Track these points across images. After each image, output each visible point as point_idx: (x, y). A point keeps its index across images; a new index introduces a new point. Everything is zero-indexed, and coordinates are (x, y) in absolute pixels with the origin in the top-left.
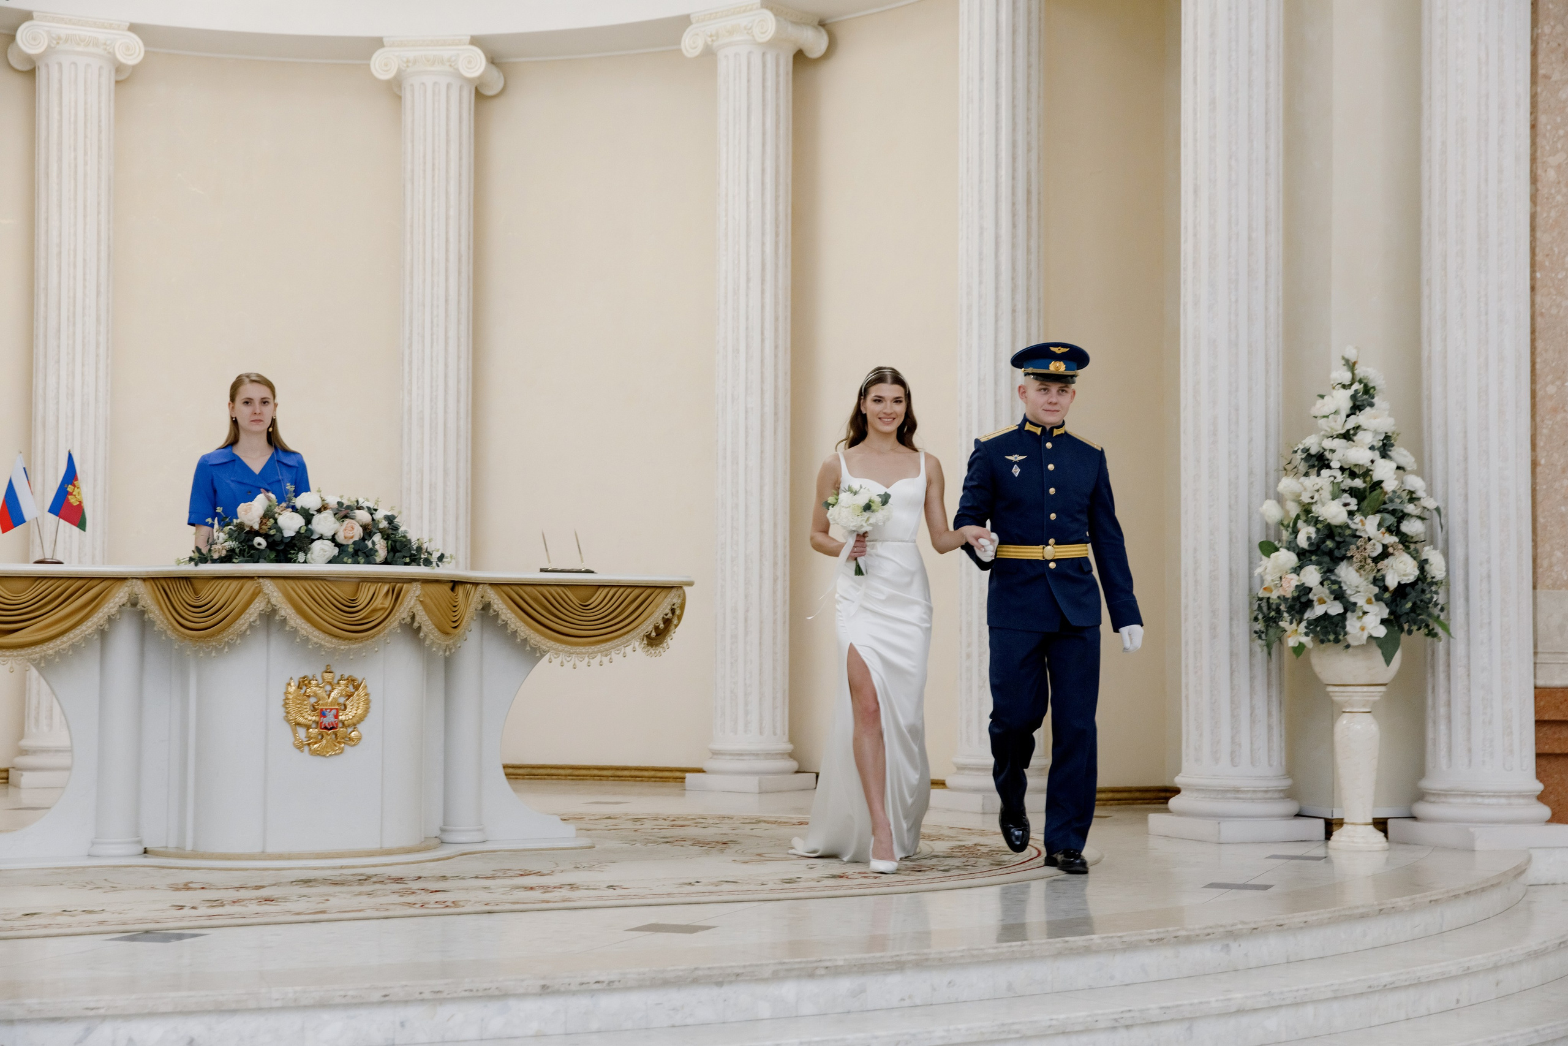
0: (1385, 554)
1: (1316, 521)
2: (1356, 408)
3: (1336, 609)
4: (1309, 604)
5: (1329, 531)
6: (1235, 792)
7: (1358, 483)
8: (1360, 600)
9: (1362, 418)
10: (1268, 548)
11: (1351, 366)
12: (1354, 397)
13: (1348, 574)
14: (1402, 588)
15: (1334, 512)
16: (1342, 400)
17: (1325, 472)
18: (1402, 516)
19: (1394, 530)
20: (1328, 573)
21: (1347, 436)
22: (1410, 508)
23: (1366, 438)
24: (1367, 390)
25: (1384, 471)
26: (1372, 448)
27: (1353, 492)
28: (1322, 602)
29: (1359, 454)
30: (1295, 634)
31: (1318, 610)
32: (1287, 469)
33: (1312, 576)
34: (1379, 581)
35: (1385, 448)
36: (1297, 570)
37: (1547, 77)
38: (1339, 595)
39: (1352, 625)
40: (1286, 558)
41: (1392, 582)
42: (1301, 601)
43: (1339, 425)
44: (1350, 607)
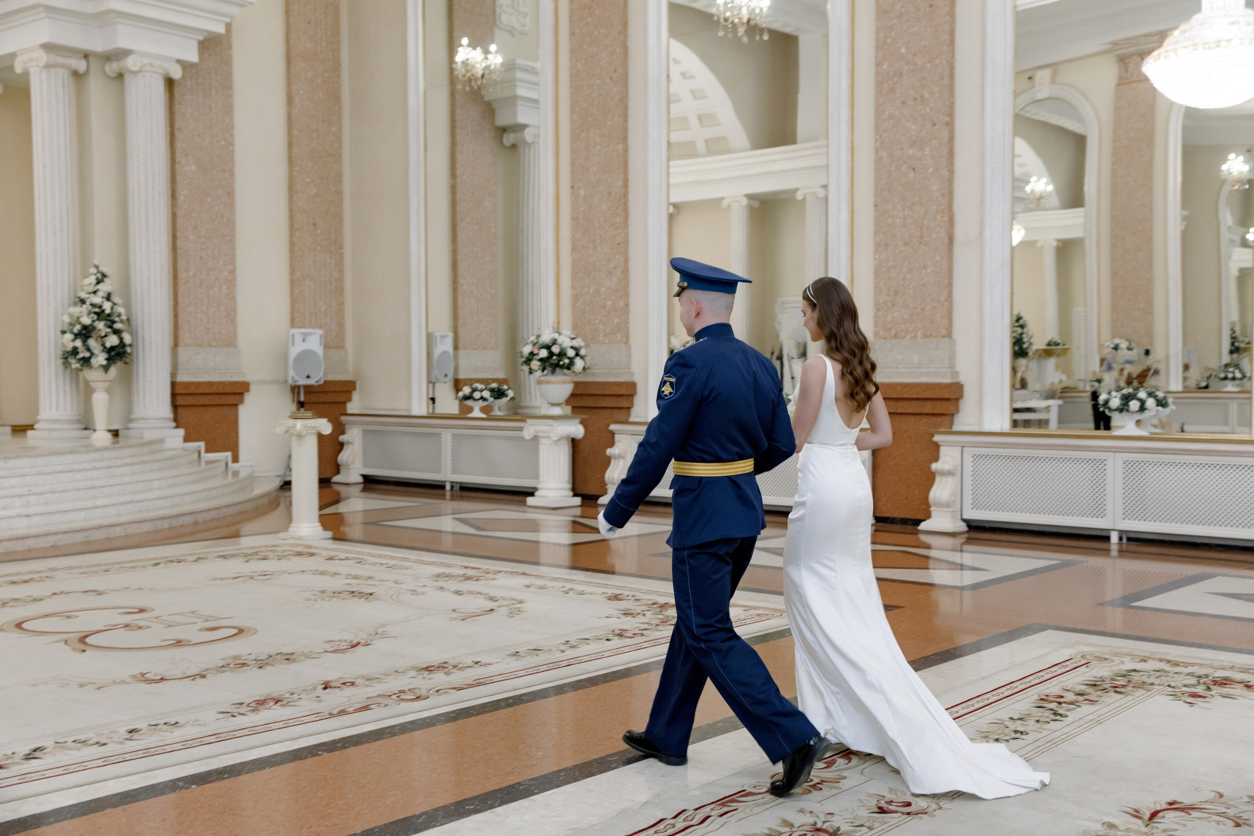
0: (106, 336)
1: (80, 323)
2: (99, 282)
3: (87, 355)
4: (77, 353)
5: (85, 327)
6: (57, 421)
7: (97, 310)
8: (96, 351)
9: (101, 286)
10: (64, 332)
11: (97, 267)
12: (97, 279)
13: (92, 342)
14: (113, 348)
15: (86, 321)
16: (92, 279)
17: (84, 306)
18: (114, 322)
19: (110, 327)
20: (84, 342)
21: (95, 292)
22: (117, 319)
23: (101, 294)
24: (104, 276)
25: (107, 306)
26: (103, 298)
27: (96, 313)
28: (83, 352)
29: (97, 300)
30: (75, 365)
31: (81, 355)
32: (75, 304)
33: (78, 343)
34: (103, 345)
35: (108, 298)
36: (74, 340)
37: (179, 162)
38: (89, 350)
39: (93, 361)
40: (69, 336)
41: (108, 345)
42: (75, 352)
43: (91, 289)
44: (92, 354)
